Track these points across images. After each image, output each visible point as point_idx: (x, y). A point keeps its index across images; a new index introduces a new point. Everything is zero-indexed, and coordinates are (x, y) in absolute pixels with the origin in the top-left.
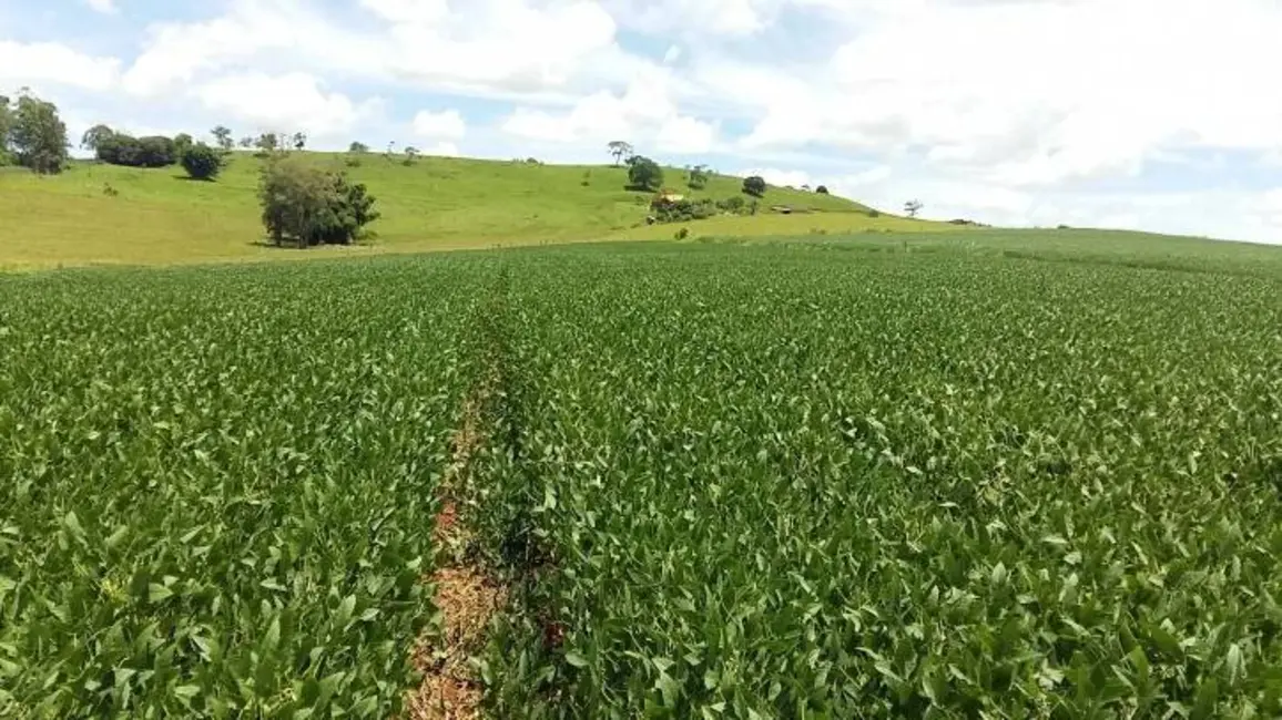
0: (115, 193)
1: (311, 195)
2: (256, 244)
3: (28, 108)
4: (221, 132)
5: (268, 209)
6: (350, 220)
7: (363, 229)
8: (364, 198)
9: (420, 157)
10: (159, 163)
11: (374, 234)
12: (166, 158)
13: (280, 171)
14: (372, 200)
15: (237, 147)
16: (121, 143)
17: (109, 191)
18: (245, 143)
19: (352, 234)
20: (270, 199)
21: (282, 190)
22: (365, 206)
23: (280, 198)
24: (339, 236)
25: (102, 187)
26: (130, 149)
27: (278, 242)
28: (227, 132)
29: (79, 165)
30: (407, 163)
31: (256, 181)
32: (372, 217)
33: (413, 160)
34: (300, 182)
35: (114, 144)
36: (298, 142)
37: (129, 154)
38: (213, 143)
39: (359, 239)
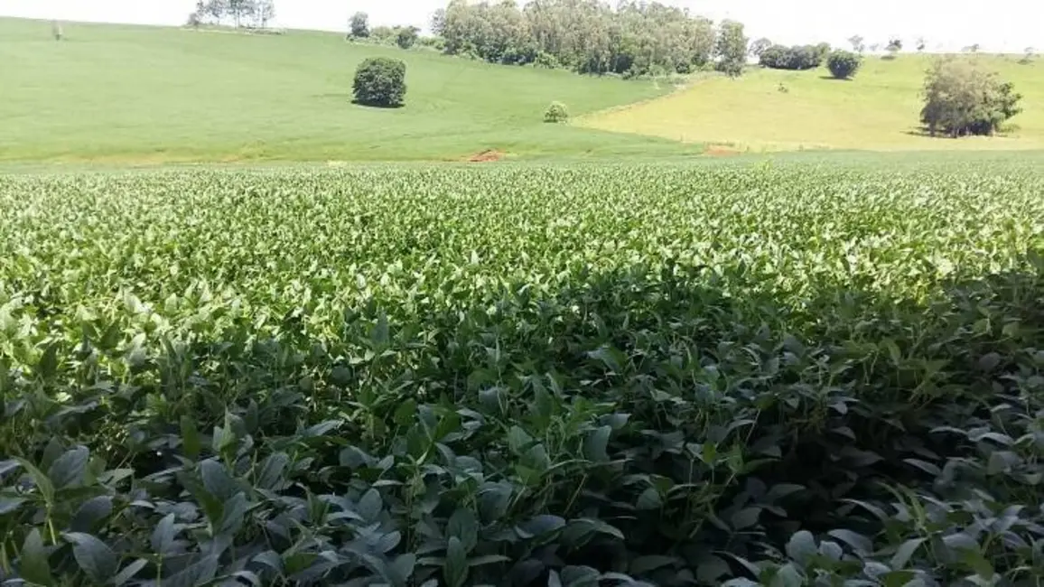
0: (786, 91)
1: (971, 93)
2: (912, 133)
3: (729, 27)
4: (856, 40)
5: (928, 105)
6: (996, 114)
7: (1006, 123)
8: (1010, 95)
9: (1038, 56)
10: (807, 67)
11: (1018, 128)
12: (811, 62)
13: (945, 73)
14: (1019, 97)
15: (867, 52)
16: (779, 51)
17: (782, 89)
18: (873, 48)
19: (996, 127)
20: (933, 96)
21: (945, 89)
22: (1012, 102)
23: (943, 95)
24: (982, 128)
25: (777, 86)
26: (785, 57)
27: (932, 132)
28: (861, 39)
29: (751, 68)
30: (1023, 62)
31: (920, 81)
32: (1015, 112)
33: (1030, 59)
34: (963, 82)
35: (773, 53)
36: (919, 45)
37: (784, 60)
38: (849, 48)
39: (1002, 131)
